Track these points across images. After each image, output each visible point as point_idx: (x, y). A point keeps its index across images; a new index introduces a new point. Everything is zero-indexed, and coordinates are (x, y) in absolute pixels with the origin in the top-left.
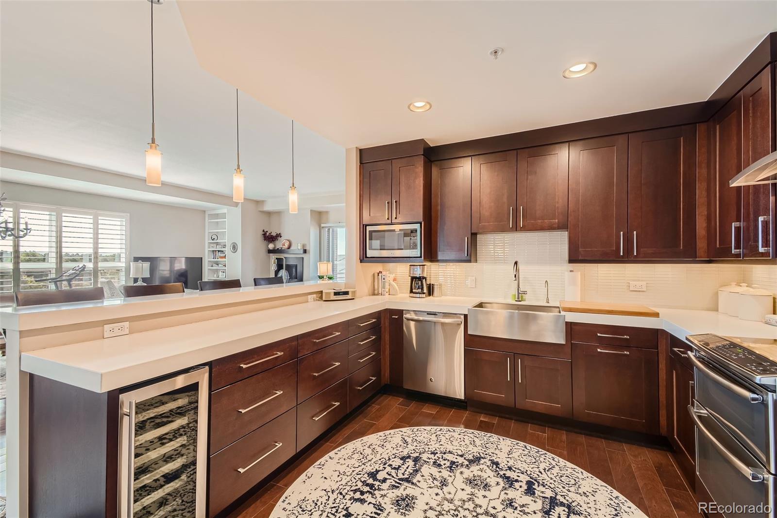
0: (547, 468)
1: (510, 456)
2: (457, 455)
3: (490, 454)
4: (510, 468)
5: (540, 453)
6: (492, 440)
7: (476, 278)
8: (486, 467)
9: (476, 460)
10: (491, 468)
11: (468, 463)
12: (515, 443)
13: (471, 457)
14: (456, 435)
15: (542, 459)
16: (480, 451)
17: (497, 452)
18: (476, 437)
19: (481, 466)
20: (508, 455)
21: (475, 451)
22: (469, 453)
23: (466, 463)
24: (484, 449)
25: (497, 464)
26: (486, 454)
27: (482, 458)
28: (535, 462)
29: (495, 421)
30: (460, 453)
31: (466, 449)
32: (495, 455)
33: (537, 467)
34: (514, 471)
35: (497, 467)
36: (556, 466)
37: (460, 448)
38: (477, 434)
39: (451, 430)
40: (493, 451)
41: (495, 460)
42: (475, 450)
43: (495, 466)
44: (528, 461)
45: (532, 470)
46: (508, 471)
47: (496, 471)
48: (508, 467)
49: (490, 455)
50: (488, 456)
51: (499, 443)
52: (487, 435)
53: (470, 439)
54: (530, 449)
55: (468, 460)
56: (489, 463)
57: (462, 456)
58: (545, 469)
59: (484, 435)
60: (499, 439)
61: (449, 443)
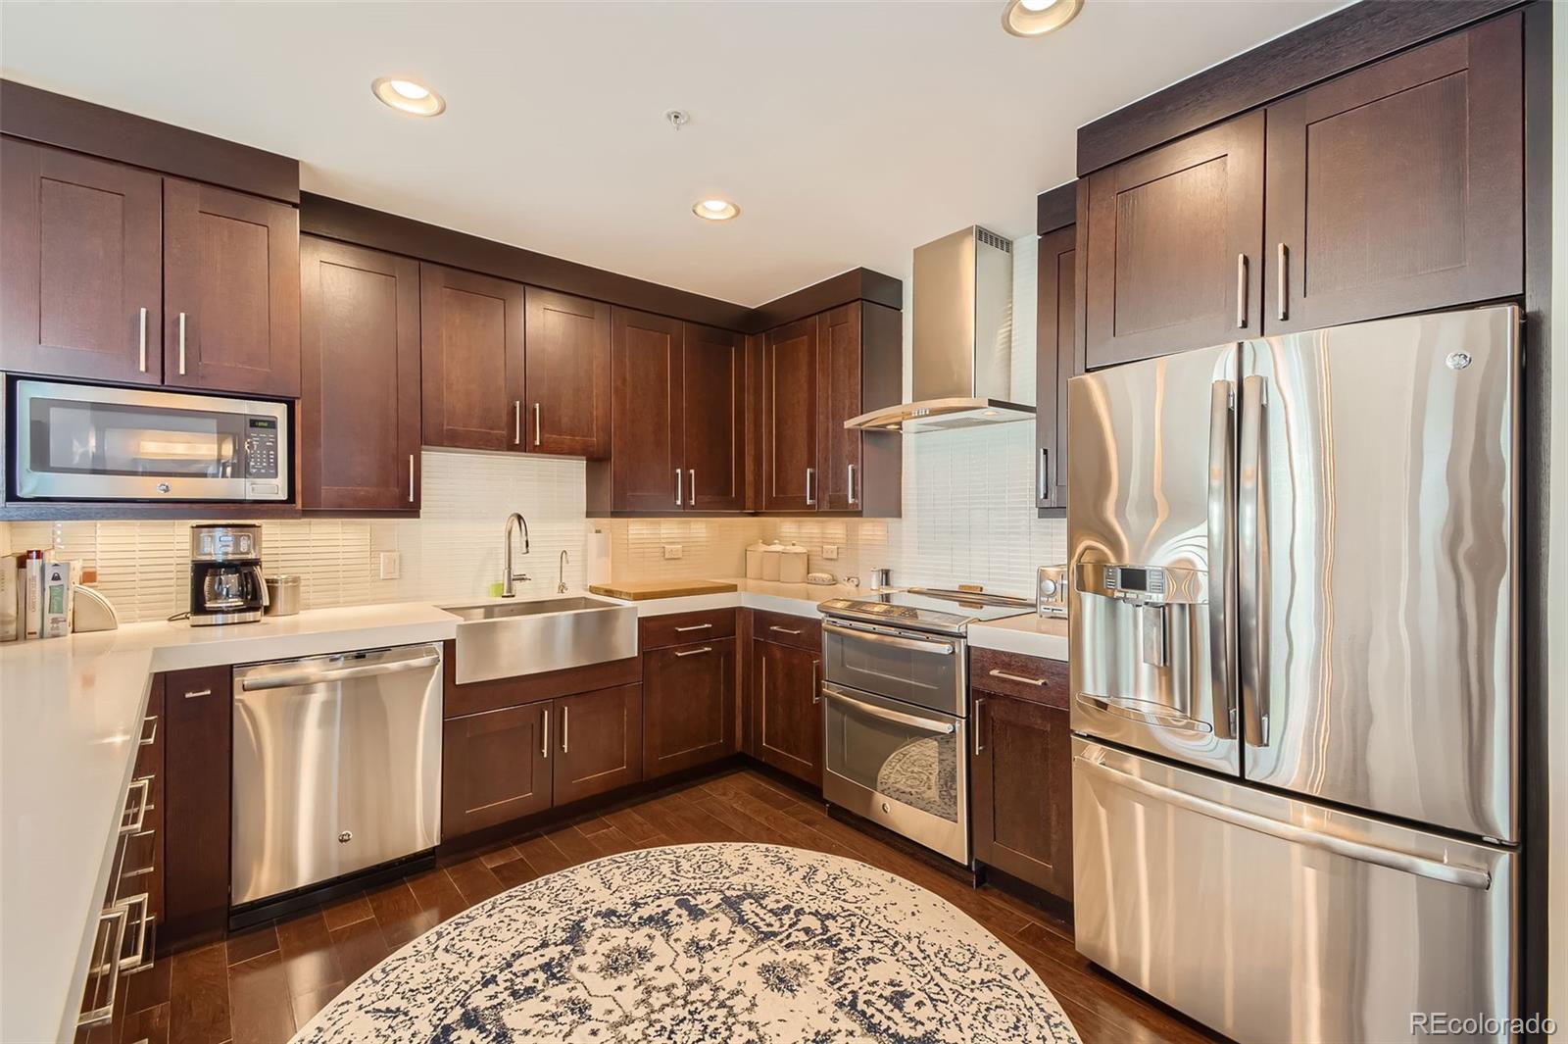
0: (674, 869)
1: (613, 888)
2: (536, 949)
3: (584, 906)
4: (636, 905)
5: (641, 856)
6: (557, 885)
7: (400, 556)
8: (606, 931)
9: (575, 934)
10: (612, 925)
11: (570, 947)
12: (595, 866)
13: (561, 935)
14: (482, 921)
15: (654, 863)
16: (563, 915)
17: (588, 896)
18: (524, 899)
19: (598, 933)
20: (609, 888)
21: (554, 921)
22: (550, 930)
23: (567, 949)
24: (565, 908)
25: (612, 913)
26: (579, 912)
27: (580, 921)
28: (653, 873)
29: (517, 853)
30: (537, 943)
31: (536, 930)
32: (591, 903)
33: (661, 877)
34: (646, 903)
35: (618, 917)
36: (679, 860)
37: (522, 936)
38: (517, 894)
39: (462, 921)
40: (580, 899)
41: (603, 909)
42: (553, 918)
43: (614, 919)
44: (643, 877)
45: (662, 885)
46: (638, 909)
47: (626, 923)
48: (632, 905)
49: (586, 909)
50: (584, 912)
51: (574, 883)
52: (537, 883)
53: (521, 910)
54: (623, 860)
55: (563, 943)
56: (600, 921)
57: (545, 945)
58: (673, 873)
59: (532, 887)
60: (567, 876)
61: (493, 943)
